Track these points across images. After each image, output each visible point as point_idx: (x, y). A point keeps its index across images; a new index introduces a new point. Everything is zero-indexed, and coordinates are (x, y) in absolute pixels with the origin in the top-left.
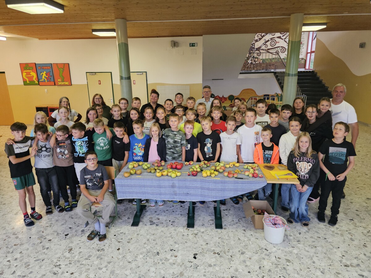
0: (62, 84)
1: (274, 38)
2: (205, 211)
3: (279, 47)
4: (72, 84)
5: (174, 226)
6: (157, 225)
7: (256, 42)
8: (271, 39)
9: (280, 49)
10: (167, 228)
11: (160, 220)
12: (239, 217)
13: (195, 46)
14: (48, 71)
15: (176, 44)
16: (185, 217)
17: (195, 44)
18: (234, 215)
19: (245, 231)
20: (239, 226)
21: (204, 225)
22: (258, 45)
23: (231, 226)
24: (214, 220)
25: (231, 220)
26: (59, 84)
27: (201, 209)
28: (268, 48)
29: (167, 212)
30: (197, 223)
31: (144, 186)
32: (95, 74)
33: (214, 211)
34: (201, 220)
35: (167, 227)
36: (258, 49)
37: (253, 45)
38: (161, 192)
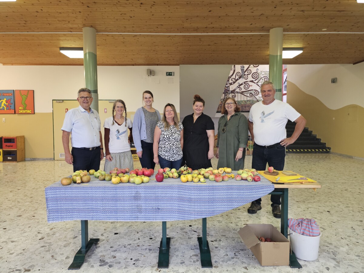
0: (23, 112)
1: (247, 82)
2: (185, 243)
3: (252, 90)
4: (35, 112)
5: (137, 266)
6: (110, 266)
7: (230, 85)
8: (244, 82)
9: (253, 91)
10: (126, 270)
11: (116, 258)
12: (235, 250)
13: (171, 75)
14: (9, 98)
15: (152, 72)
16: (155, 252)
17: (171, 73)
18: (228, 247)
19: (247, 269)
20: (236, 262)
21: (184, 262)
22: (232, 88)
23: (225, 263)
24: (199, 255)
25: (225, 254)
26: (20, 112)
27: (179, 241)
28: (242, 91)
29: (129, 246)
30: (174, 260)
31: (92, 199)
32: (63, 102)
33: (198, 243)
34: (180, 255)
35: (126, 268)
36: (233, 92)
37: (228, 87)
38: (117, 207)
